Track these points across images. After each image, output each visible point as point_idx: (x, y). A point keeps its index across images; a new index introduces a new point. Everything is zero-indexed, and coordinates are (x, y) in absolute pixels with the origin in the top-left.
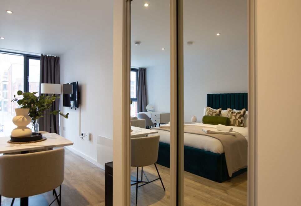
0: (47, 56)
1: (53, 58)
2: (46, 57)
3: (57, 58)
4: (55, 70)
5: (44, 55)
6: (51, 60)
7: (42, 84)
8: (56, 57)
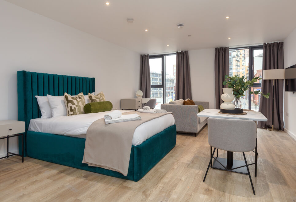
0: (270, 43)
1: (276, 44)
2: (268, 45)
3: (281, 44)
4: (279, 55)
5: (267, 44)
6: (274, 46)
7: (264, 71)
8: (280, 42)
